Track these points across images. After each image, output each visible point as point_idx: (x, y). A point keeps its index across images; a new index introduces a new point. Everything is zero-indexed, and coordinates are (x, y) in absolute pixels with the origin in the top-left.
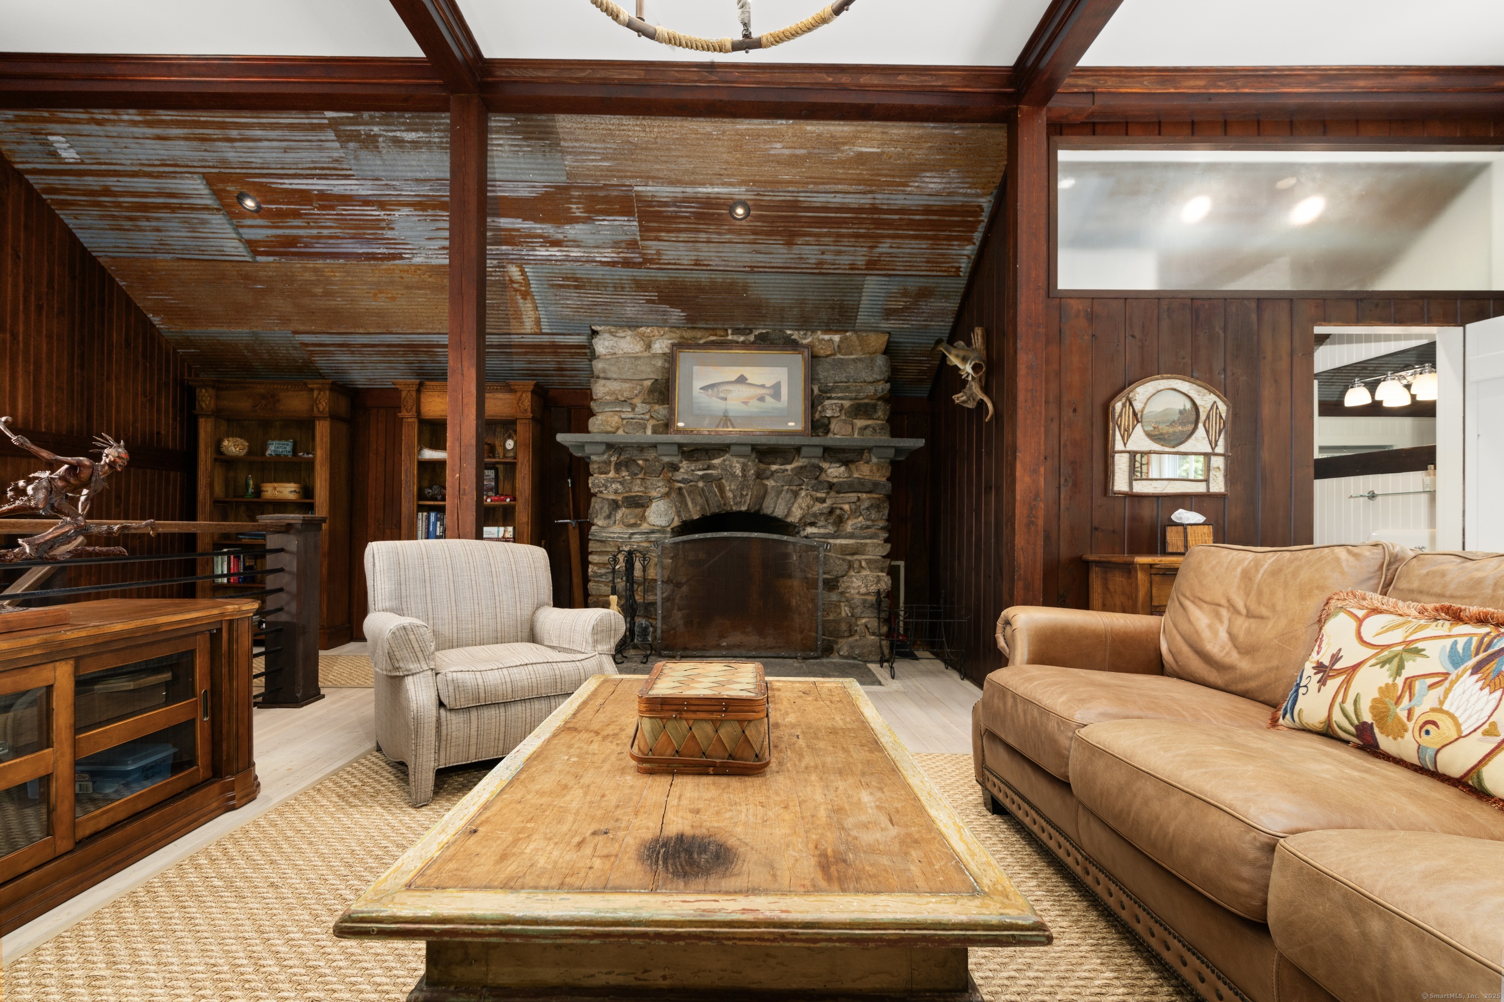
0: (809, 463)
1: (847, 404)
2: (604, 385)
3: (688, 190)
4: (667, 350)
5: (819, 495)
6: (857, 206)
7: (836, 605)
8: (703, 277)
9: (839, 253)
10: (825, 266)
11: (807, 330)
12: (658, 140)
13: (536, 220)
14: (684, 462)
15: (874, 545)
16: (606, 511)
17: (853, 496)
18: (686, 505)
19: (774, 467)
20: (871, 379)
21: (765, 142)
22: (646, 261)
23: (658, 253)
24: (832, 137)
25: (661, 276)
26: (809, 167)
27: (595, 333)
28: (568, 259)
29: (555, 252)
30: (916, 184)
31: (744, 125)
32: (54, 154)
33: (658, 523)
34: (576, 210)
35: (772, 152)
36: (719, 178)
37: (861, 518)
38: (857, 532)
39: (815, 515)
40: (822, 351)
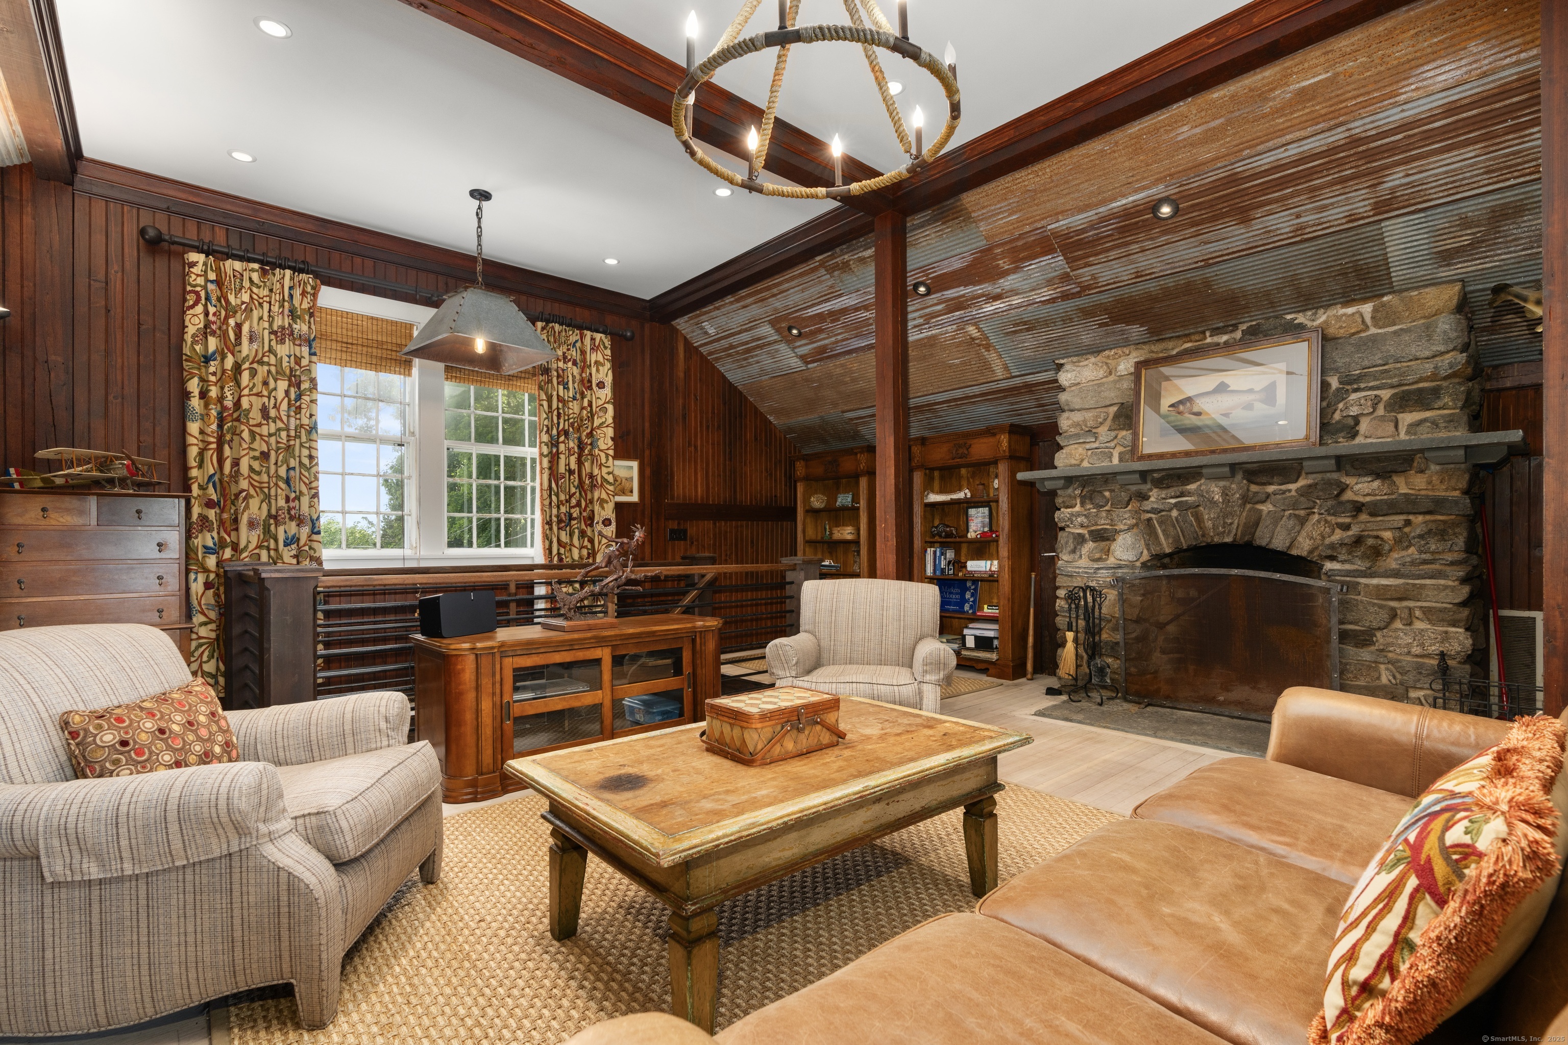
0: (1323, 479)
1: (1386, 394)
2: (1068, 418)
3: (1101, 210)
4: (1132, 370)
5: (1340, 520)
6: (1325, 148)
7: (1370, 667)
8: (1152, 286)
9: (1324, 208)
10: (1308, 230)
11: (1317, 308)
12: (1054, 178)
13: (974, 284)
14: (1155, 490)
15: (1437, 588)
16: (1071, 546)
17: (1399, 520)
18: (1157, 537)
19: (1271, 489)
20: (1427, 353)
21: (1167, 132)
22: (1085, 289)
23: (1094, 277)
24: (1251, 90)
25: (1105, 298)
26: (1234, 134)
27: (1060, 367)
28: (1011, 308)
29: (999, 305)
30: (1413, 87)
31: (1134, 128)
32: (706, 333)
33: (1125, 558)
34: (1004, 264)
35: (1180, 138)
36: (1129, 187)
37: (1412, 550)
38: (1408, 569)
39: (1332, 546)
40: (1342, 331)
